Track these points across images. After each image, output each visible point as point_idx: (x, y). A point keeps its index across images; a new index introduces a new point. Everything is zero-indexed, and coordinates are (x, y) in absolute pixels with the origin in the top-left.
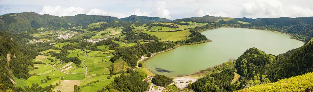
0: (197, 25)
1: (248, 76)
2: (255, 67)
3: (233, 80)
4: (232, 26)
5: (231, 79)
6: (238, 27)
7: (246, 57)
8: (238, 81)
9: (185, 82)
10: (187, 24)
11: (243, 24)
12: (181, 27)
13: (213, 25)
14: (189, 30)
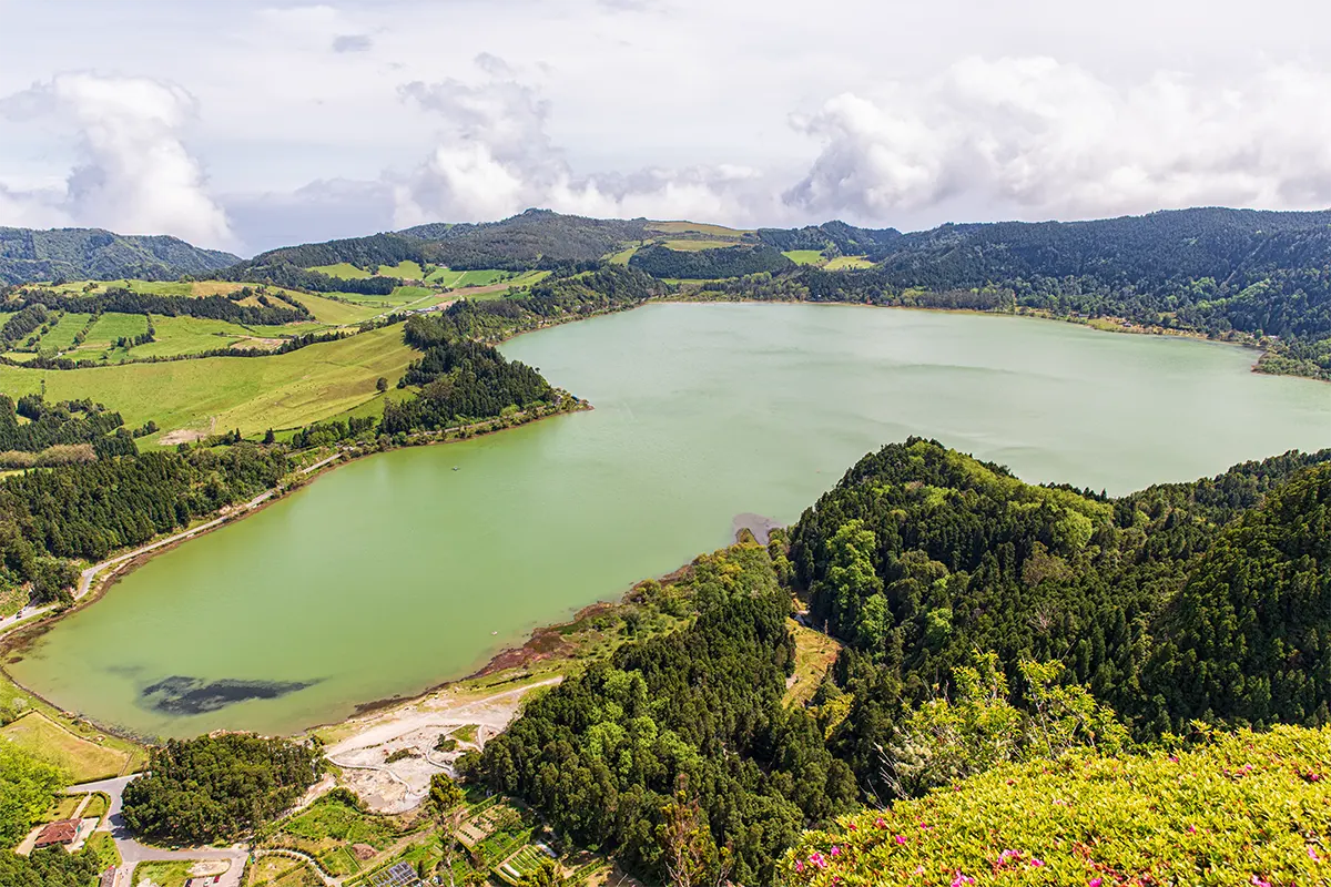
0: (458, 287)
1: (905, 647)
2: (940, 575)
3: (789, 683)
4: (737, 292)
5: (772, 671)
6: (786, 295)
7: (862, 508)
8: (831, 682)
9: (427, 744)
10: (383, 288)
11: (825, 274)
12: (329, 312)
13: (587, 282)
14: (398, 328)
